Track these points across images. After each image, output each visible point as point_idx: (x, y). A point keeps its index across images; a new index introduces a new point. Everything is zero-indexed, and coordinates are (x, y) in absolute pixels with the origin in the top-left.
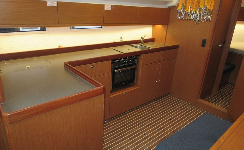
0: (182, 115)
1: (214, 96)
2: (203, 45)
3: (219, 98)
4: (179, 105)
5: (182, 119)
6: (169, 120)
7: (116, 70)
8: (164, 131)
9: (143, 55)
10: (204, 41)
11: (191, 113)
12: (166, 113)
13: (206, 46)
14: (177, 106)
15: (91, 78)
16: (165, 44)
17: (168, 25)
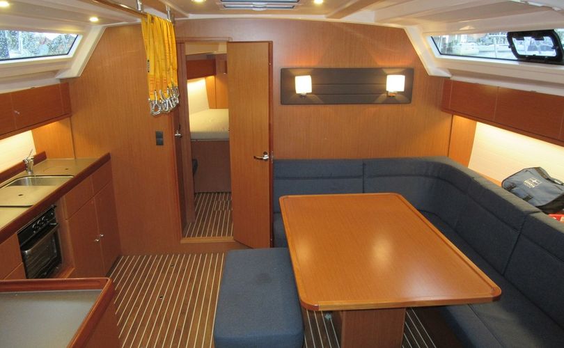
0: (173, 281)
1: (193, 223)
2: (160, 143)
3: (202, 224)
4: (154, 267)
5: (178, 286)
6: (159, 301)
7: (26, 252)
8: (166, 321)
9: (64, 196)
10: (159, 136)
11: (183, 270)
12: (144, 291)
13: (164, 143)
14: (153, 270)
15: (4, 281)
16: (75, 158)
17: (70, 117)
